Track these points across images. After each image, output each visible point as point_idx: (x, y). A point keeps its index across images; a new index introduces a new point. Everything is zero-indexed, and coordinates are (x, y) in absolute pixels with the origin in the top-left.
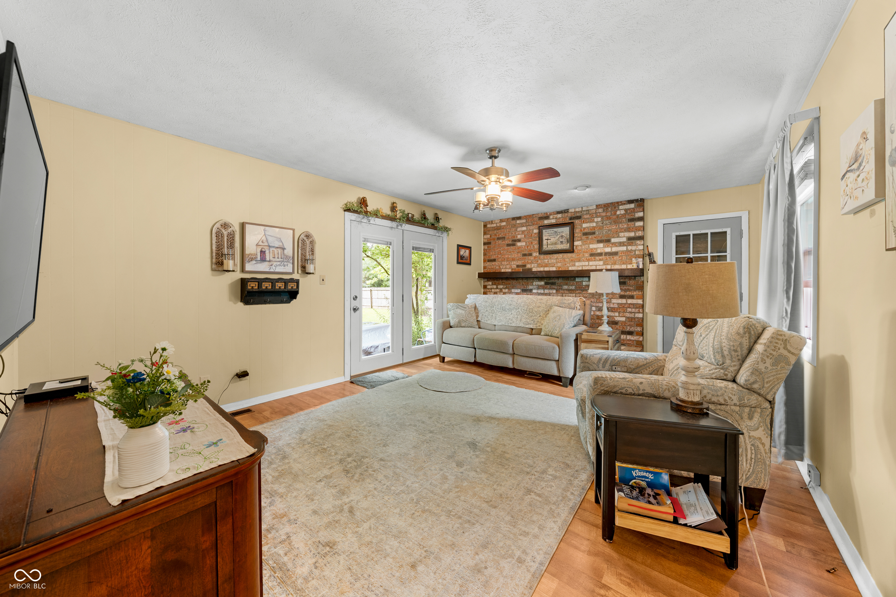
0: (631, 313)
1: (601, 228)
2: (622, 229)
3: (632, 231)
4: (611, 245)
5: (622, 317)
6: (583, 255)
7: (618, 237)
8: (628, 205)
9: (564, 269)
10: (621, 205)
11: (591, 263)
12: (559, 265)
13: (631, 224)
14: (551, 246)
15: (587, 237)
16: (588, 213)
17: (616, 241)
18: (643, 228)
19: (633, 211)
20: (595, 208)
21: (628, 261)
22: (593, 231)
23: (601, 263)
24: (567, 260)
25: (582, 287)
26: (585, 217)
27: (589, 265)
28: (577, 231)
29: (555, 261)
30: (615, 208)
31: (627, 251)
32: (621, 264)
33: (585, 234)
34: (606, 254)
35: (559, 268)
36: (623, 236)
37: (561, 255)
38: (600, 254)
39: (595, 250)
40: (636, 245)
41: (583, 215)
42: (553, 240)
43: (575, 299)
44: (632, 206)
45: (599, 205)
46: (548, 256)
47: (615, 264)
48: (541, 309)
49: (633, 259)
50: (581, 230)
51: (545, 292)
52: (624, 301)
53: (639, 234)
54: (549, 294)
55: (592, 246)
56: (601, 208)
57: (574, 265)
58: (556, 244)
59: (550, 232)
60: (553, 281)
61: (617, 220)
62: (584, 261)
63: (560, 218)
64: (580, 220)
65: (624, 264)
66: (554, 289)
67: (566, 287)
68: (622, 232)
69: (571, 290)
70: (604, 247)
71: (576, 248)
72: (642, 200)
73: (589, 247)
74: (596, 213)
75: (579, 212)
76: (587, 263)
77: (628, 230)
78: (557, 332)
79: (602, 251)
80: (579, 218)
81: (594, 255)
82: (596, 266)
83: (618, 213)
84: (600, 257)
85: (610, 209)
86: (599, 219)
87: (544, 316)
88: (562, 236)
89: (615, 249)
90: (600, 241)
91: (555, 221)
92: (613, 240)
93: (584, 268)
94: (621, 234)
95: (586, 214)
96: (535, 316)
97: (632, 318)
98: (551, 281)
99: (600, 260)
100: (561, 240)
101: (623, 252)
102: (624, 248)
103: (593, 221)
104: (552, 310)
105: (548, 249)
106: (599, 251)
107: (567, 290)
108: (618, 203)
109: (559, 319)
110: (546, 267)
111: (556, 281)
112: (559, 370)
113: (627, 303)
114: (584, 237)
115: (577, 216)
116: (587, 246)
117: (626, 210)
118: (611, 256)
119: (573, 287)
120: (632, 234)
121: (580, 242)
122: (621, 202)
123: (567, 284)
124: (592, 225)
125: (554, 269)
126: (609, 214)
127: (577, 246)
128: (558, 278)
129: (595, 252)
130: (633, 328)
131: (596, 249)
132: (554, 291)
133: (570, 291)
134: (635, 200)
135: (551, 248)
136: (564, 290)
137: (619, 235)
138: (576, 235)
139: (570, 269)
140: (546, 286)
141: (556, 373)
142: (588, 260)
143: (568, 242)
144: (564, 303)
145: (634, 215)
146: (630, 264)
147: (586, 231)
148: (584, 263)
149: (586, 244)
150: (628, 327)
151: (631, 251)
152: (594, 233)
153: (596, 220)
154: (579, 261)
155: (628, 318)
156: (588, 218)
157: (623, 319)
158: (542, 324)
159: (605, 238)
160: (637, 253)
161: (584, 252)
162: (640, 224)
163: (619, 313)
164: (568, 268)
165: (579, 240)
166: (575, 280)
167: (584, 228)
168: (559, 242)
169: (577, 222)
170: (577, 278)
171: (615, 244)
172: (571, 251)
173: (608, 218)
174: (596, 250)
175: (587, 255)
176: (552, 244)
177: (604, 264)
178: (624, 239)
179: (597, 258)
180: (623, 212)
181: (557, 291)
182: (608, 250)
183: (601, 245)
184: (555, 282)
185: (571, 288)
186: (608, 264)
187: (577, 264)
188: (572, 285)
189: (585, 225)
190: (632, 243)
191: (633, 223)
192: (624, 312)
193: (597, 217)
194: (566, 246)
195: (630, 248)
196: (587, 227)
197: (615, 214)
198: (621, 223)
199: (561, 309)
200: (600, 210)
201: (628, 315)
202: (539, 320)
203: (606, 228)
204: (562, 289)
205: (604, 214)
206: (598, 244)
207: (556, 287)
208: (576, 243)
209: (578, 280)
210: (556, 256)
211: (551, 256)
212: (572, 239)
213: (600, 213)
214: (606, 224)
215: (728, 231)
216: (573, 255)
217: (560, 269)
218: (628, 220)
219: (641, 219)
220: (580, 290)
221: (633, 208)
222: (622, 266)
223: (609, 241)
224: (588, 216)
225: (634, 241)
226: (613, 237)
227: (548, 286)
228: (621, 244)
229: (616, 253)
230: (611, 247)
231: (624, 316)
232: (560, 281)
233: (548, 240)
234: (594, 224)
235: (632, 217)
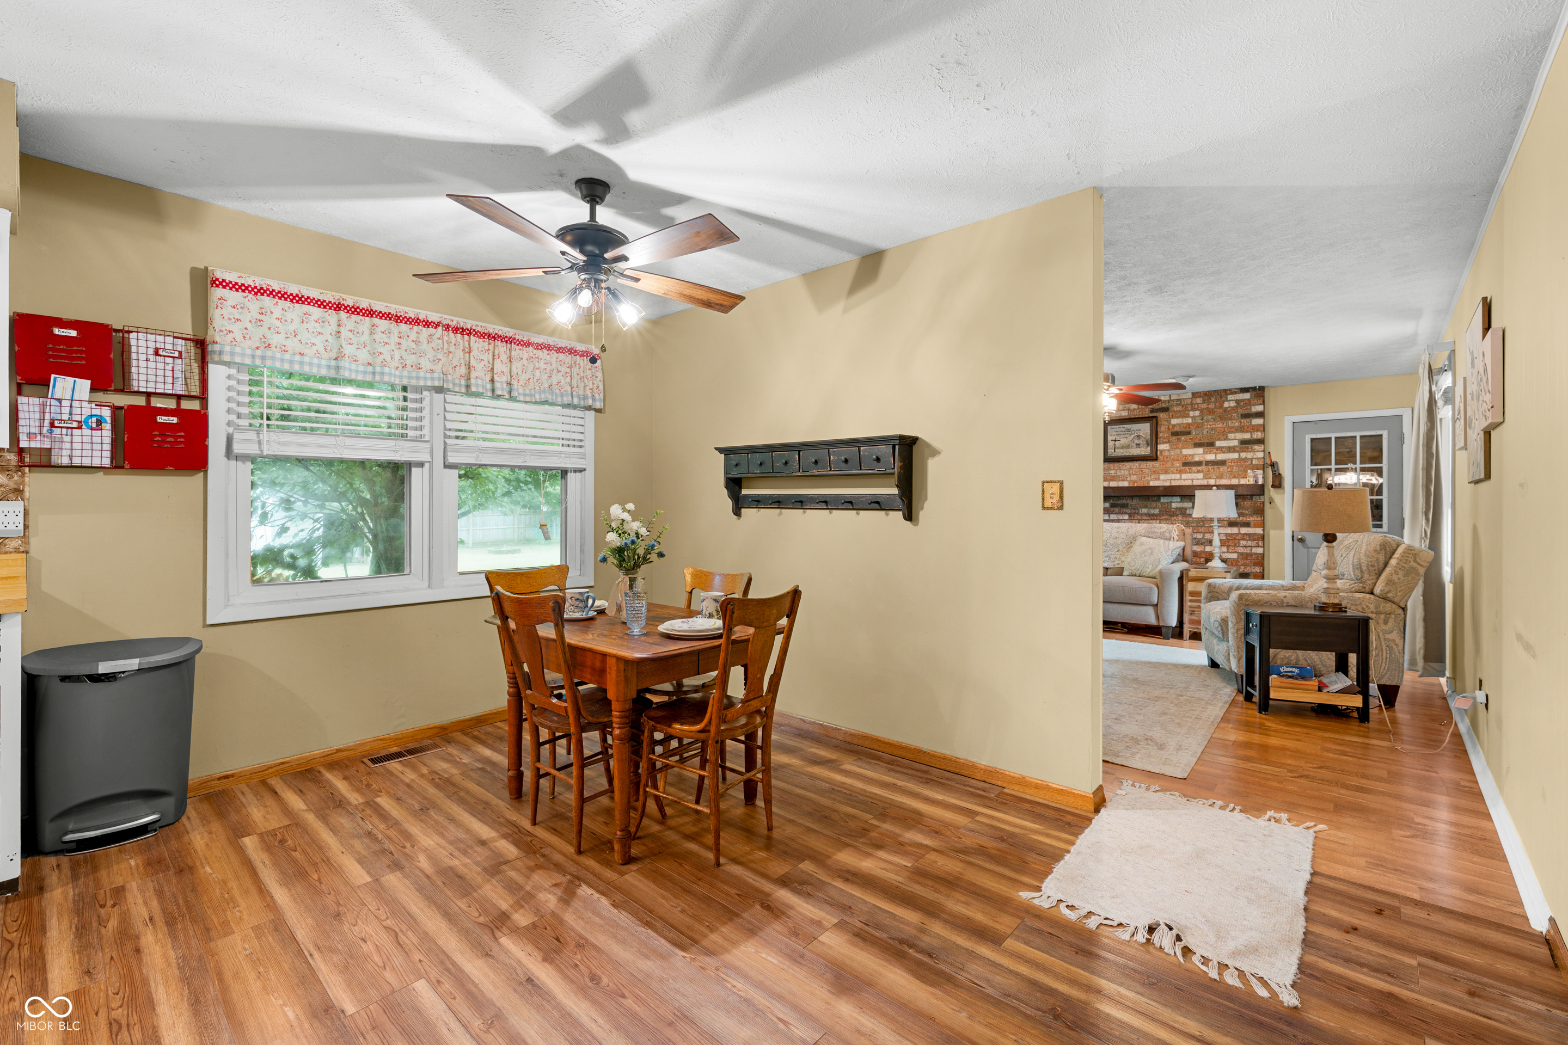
0: (1246, 547)
1: (1200, 426)
2: (1232, 428)
3: (1247, 432)
4: (1215, 451)
5: (1232, 552)
6: (1172, 464)
7: (1226, 439)
8: (1241, 395)
9: (1141, 485)
10: (1230, 394)
11: (1184, 476)
12: (1134, 478)
13: (1245, 422)
14: (1122, 451)
15: (1178, 439)
16: (1180, 404)
17: (1223, 445)
18: (1263, 428)
19: (1248, 403)
20: (1190, 396)
21: (1240, 473)
22: (1188, 430)
23: (1200, 476)
24: (1147, 471)
25: (1170, 511)
26: (1175, 409)
27: (1181, 479)
28: (1162, 429)
29: (1127, 472)
30: (1221, 398)
31: (1240, 459)
32: (1230, 478)
33: (1175, 434)
34: (1208, 463)
35: (1134, 482)
36: (1233, 437)
37: (1136, 464)
38: (1199, 463)
39: (1190, 458)
40: (1254, 451)
41: (1172, 406)
42: (1123, 441)
43: (1171, 526)
44: (1247, 396)
45: (1197, 393)
46: (1116, 465)
47: (1221, 477)
48: (1119, 541)
49: (1249, 471)
50: (1169, 428)
51: (1111, 518)
52: (1235, 530)
53: (1257, 435)
54: (1118, 521)
55: (1185, 452)
56: (1200, 397)
57: (1158, 479)
58: (1128, 447)
59: (1119, 430)
60: (1124, 501)
61: (1224, 415)
62: (1173, 473)
63: (1135, 409)
64: (1167, 413)
65: (1234, 477)
66: (1126, 513)
67: (1144, 511)
68: (1232, 432)
69: (1153, 515)
70: (1205, 453)
71: (1161, 454)
72: (1262, 389)
73: (1181, 452)
74: (1192, 404)
75: (1165, 401)
76: (1178, 476)
77: (1241, 429)
78: (1148, 570)
79: (1202, 459)
80: (1166, 410)
81: (1189, 464)
82: (1192, 480)
83: (1226, 405)
84: (1199, 468)
85: (1213, 399)
86: (1197, 413)
87: (1125, 550)
88: (1139, 436)
89: (1221, 457)
90: (1197, 445)
91: (1126, 414)
92: (1218, 444)
93: (1174, 483)
94: (1231, 436)
95: (1177, 405)
96: (1110, 550)
97: (1247, 554)
98: (1120, 502)
99: (1199, 472)
100: (1137, 442)
101: (1233, 460)
102: (1235, 456)
103: (1188, 416)
104: (1138, 542)
105: (1115, 454)
106: (1197, 459)
107: (1146, 515)
108: (1225, 391)
109: (1151, 553)
110: (1113, 480)
111: (1129, 501)
112: (1158, 618)
113: (1239, 533)
114: (1174, 438)
115: (1163, 408)
116: (1178, 451)
117: (1237, 401)
118: (1216, 467)
119: (1157, 511)
120: (1247, 436)
121: (1167, 445)
122: (1230, 390)
123: (1146, 507)
124: (1185, 422)
125: (1126, 484)
126: (1212, 406)
127: (1162, 451)
128: (1132, 497)
129: (1190, 460)
130: (1248, 568)
131: (1192, 456)
132: (1126, 517)
133: (1152, 517)
134: (1251, 388)
135: (1120, 453)
136: (1142, 515)
137: (1227, 437)
138: (1161, 435)
139: (1152, 484)
140: (1112, 509)
141: (1152, 621)
142: (1180, 472)
143: (1148, 445)
144: (1154, 532)
145: (1250, 409)
146: (1243, 477)
147: (1176, 429)
148: (1173, 476)
149: (1177, 448)
150: (1242, 567)
151: (1245, 460)
152: (1189, 433)
153: (1191, 414)
154: (1166, 472)
155: (1242, 554)
156: (1180, 411)
157: (1235, 556)
158: (1123, 561)
159: (1206, 441)
160: (1254, 462)
161: (1173, 460)
162: (1257, 421)
163: (1228, 547)
164: (1148, 483)
165: (1166, 443)
166: (1159, 500)
167: (1174, 426)
168: (1134, 445)
169: (1162, 415)
170: (1162, 498)
171: (1221, 449)
172: (1153, 457)
173: (1211, 412)
174: (1193, 458)
175: (1178, 464)
176: (1123, 447)
177: (1205, 477)
178: (1235, 443)
179: (1194, 468)
180: (1233, 404)
181: (1130, 516)
182: (1210, 457)
183: (1200, 450)
184: (1128, 504)
185: (1152, 511)
186: (1210, 478)
187: (1162, 477)
188: (1154, 508)
189: (1174, 421)
190: (1248, 448)
191: (1248, 420)
192: (1235, 546)
193: (1193, 409)
194: (1145, 451)
195: (1243, 455)
196: (1179, 425)
197: (1222, 406)
198: (1230, 419)
199: (1151, 540)
200: (1199, 400)
201: (1241, 550)
202: (1118, 556)
203: (1207, 426)
204: (1138, 514)
205: (1204, 406)
206: (1195, 449)
207: (1128, 511)
208: (1160, 447)
209: (1163, 500)
210: (1128, 465)
211: (1121, 465)
212: (1154, 440)
213: (1198, 404)
214: (1208, 421)
215: (1385, 434)
216: (1156, 464)
217: (1136, 485)
218: (1242, 415)
219: (1261, 415)
220: (1167, 515)
221: (1248, 400)
222: (1233, 480)
223: (1212, 444)
224: (1179, 408)
225: (1250, 446)
226: (1219, 440)
227: (1117, 510)
228: (1231, 449)
229: (1223, 463)
230: (1216, 454)
231: (1236, 552)
232: (1135, 501)
233: (1115, 441)
234: (1190, 420)
235: (1247, 412)
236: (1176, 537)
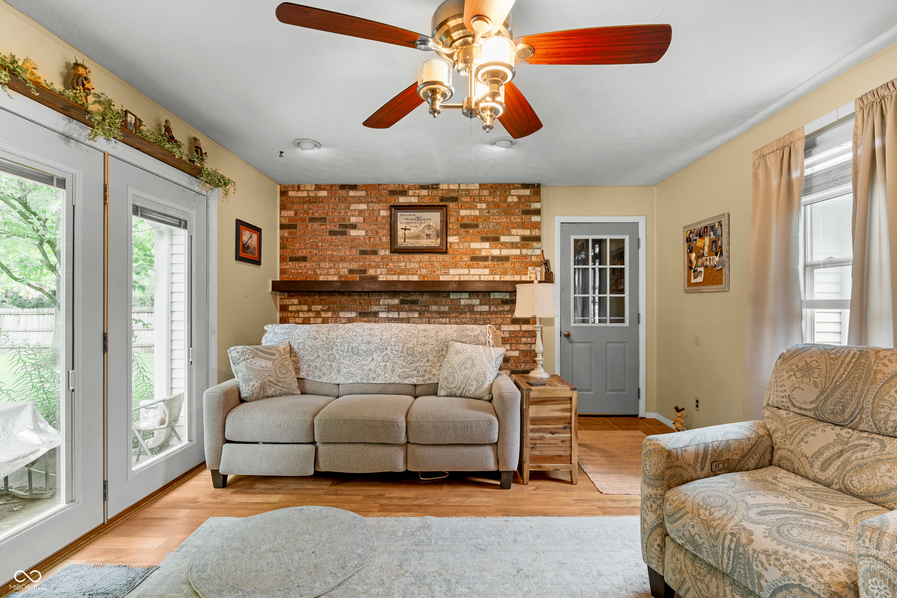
0: (526, 344)
1: (487, 219)
2: (514, 223)
3: (527, 228)
4: (500, 246)
5: (514, 350)
6: (461, 258)
7: (510, 234)
8: (522, 190)
9: (432, 279)
10: (513, 189)
11: (472, 271)
12: (424, 271)
13: (526, 217)
14: (412, 241)
15: (467, 232)
16: (468, 195)
17: (507, 241)
18: (537, 225)
19: (528, 199)
20: (478, 188)
21: (522, 269)
22: (475, 222)
23: (487, 271)
24: (437, 264)
25: (459, 308)
26: (464, 199)
27: (469, 274)
28: (452, 219)
29: (417, 266)
30: (505, 192)
31: (522, 256)
32: (513, 275)
33: (464, 226)
34: (494, 258)
35: (424, 277)
36: (515, 233)
37: (426, 257)
38: (485, 258)
39: (478, 252)
40: (533, 248)
41: (461, 197)
42: (414, 231)
43: (483, 327)
44: (527, 192)
45: (484, 184)
46: (406, 256)
47: (505, 273)
48: (428, 348)
49: (530, 268)
50: (458, 220)
51: (401, 316)
52: (517, 327)
53: (535, 233)
54: (407, 320)
55: (474, 245)
56: (487, 189)
57: (447, 274)
58: (418, 237)
59: (409, 217)
60: (414, 298)
61: (508, 210)
62: (462, 268)
63: (425, 196)
64: (456, 203)
65: (517, 274)
66: (416, 311)
67: (434, 308)
68: (515, 228)
69: (443, 312)
70: (491, 248)
71: (451, 247)
72: (539, 186)
73: (469, 246)
74: (479, 196)
75: (454, 190)
76: (466, 271)
77: (523, 226)
78: (473, 389)
79: (488, 254)
80: (455, 199)
81: (476, 259)
82: (480, 275)
83: (510, 199)
84: (486, 263)
85: (498, 193)
86: (484, 206)
87: (436, 360)
88: (429, 226)
89: (505, 252)
90: (484, 239)
91: (417, 201)
92: (503, 239)
93: (463, 278)
94: (514, 231)
95: (466, 195)
96: (419, 361)
97: (527, 351)
98: (410, 298)
99: (485, 267)
100: (427, 232)
101: (515, 257)
102: (517, 252)
103: (475, 208)
104: (452, 350)
105: (405, 245)
106: (484, 254)
107: (436, 312)
108: (509, 185)
109: (473, 365)
110: (402, 274)
111: (419, 298)
112: (497, 461)
113: (521, 331)
114: (463, 230)
115: (452, 197)
116: (466, 244)
117: (519, 197)
118: (500, 263)
119: (446, 308)
120: (527, 233)
121: (457, 238)
122: (513, 184)
123: (436, 304)
124: (473, 214)
125: (416, 278)
126: (497, 200)
127: (451, 244)
128: (422, 293)
129: (478, 254)
130: (528, 365)
131: (480, 250)
132: (416, 315)
133: (442, 314)
134: (531, 184)
135: (411, 243)
136: (432, 312)
137: (510, 232)
138: (450, 226)
139: (442, 278)
140: (402, 306)
141: (492, 467)
142: (469, 267)
143: (438, 236)
144: (467, 336)
145: (530, 206)
146: (524, 274)
147: (465, 221)
148: (462, 271)
149: (465, 241)
150: (523, 365)
151: (526, 256)
152: (476, 226)
153: (479, 206)
154: (455, 267)
155: (522, 351)
156: (468, 202)
157: (516, 354)
158: (434, 375)
159: (492, 235)
160: (534, 259)
161: (462, 254)
162: (535, 219)
163: (511, 345)
164: (438, 277)
165: (455, 235)
166: (448, 296)
167: (463, 217)
168: (424, 235)
169: (451, 205)
170: (451, 294)
171: (505, 245)
172: (442, 250)
173: (497, 206)
174: (480, 252)
175: (466, 258)
176: (413, 238)
177: (491, 273)
178: (517, 239)
179: (481, 264)
180: (515, 199)
181: (420, 314)
182: (496, 252)
183: (487, 245)
184: (418, 300)
185: (442, 309)
186: (496, 274)
187: (452, 271)
188: (444, 305)
189: (463, 213)
190: (528, 245)
191: (528, 216)
192: (517, 343)
193: (481, 202)
194: (434, 242)
195: (524, 251)
196: (467, 216)
197: (506, 201)
198: (513, 214)
199: (468, 346)
200: (486, 192)
201: (522, 347)
202: (428, 369)
203: (494, 220)
204: (428, 311)
205: (490, 199)
206: (482, 243)
207: (418, 308)
208: (451, 239)
209: (452, 296)
210: (418, 257)
211: (411, 256)
212: (444, 232)
213: (485, 196)
214: (494, 215)
215: (627, 238)
216: (446, 257)
217: (426, 279)
218: (523, 211)
219: (538, 212)
220: (457, 312)
221: (528, 196)
222: (515, 277)
223: (497, 239)
224: (467, 199)
225: (529, 243)
226: (503, 235)
227: (407, 307)
228: (513, 245)
229: (506, 259)
230: (501, 249)
231: (518, 350)
232: (426, 298)
233: (405, 229)
234: (477, 213)
235: (527, 208)
236: (492, 342)
